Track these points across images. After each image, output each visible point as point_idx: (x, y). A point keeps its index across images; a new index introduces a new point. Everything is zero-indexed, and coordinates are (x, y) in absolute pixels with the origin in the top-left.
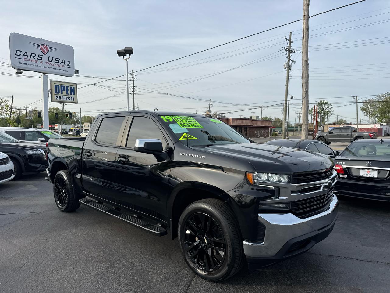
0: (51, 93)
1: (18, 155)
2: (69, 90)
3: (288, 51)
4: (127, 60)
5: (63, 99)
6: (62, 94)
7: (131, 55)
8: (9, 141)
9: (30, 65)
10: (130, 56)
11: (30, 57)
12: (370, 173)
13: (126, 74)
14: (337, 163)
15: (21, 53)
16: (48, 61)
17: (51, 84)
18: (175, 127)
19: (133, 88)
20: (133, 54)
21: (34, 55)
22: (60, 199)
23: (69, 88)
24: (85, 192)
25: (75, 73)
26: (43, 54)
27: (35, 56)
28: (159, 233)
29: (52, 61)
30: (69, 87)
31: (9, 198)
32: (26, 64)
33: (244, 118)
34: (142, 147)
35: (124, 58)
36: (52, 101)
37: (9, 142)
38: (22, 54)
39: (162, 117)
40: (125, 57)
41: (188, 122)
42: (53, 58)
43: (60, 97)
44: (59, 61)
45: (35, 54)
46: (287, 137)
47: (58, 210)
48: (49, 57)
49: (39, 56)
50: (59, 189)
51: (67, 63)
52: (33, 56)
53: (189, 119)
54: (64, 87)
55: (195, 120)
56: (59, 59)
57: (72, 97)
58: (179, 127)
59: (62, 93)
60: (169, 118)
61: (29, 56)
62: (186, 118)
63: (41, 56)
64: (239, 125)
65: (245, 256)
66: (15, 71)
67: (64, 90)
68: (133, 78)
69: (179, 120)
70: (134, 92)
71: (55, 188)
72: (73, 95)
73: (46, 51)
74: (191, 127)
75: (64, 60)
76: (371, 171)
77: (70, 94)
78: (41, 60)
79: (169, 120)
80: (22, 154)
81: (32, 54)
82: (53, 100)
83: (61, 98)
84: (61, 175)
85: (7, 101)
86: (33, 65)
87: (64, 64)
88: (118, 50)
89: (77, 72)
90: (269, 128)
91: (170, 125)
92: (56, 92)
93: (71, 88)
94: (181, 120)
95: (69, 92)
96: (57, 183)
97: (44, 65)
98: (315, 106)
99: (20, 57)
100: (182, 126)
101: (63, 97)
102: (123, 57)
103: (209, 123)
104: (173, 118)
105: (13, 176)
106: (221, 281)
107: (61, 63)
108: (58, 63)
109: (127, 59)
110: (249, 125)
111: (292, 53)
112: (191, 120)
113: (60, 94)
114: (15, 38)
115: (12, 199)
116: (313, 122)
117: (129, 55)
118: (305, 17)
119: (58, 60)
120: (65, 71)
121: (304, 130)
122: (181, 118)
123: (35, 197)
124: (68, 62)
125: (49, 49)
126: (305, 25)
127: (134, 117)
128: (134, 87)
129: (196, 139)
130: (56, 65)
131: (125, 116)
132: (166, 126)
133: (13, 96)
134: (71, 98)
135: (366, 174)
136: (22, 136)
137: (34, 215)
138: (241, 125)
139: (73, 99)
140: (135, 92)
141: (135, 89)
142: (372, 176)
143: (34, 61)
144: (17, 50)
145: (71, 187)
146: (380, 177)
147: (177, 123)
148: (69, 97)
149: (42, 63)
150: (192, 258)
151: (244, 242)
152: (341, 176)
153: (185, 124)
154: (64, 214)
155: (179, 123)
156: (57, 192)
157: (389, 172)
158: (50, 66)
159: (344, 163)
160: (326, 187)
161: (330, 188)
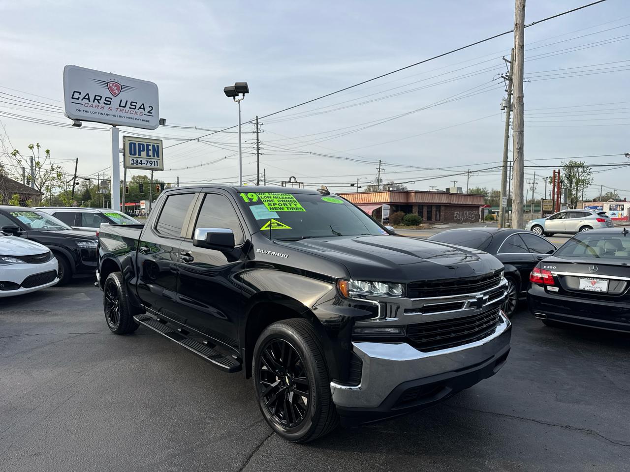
0: (124, 155)
1: (67, 248)
2: (150, 150)
3: (508, 80)
4: (239, 103)
5: (142, 164)
6: (139, 157)
7: (245, 94)
9: (94, 113)
10: (244, 96)
11: (94, 102)
12: (596, 285)
13: (238, 125)
14: (545, 267)
15: (79, 96)
16: (120, 106)
17: (124, 141)
18: (259, 210)
19: (258, 145)
20: (248, 92)
21: (99, 98)
22: (111, 315)
23: (151, 148)
24: (143, 305)
25: (160, 124)
26: (112, 97)
27: (100, 100)
28: (229, 368)
29: (125, 107)
30: (150, 145)
31: (47, 312)
32: (88, 112)
33: (436, 191)
34: (204, 240)
35: (234, 99)
36: (125, 167)
37: (56, 229)
38: (82, 97)
39: (242, 195)
40: (236, 97)
41: (281, 202)
42: (127, 101)
43: (137, 161)
44: (135, 106)
45: (101, 97)
47: (109, 331)
48: (121, 100)
49: (107, 99)
50: (111, 300)
51: (147, 109)
52: (98, 100)
53: (286, 198)
54: (143, 145)
55: (295, 200)
56: (136, 103)
57: (156, 161)
58: (266, 210)
59: (140, 155)
60: (253, 196)
61: (92, 99)
62: (281, 197)
63: (110, 100)
64: (427, 202)
65: (334, 405)
66: (72, 122)
67: (143, 150)
68: (257, 128)
69: (270, 199)
70: (258, 152)
71: (105, 298)
72: (156, 157)
73: (117, 91)
74: (286, 210)
75: (143, 104)
76: (597, 281)
77: (152, 156)
78: (110, 104)
79: (250, 199)
80: (72, 248)
81: (96, 96)
82: (127, 165)
83: (139, 162)
84: (112, 280)
85: (60, 168)
86: (97, 113)
87: (143, 110)
88: (225, 88)
89: (162, 122)
90: (479, 207)
91: (252, 208)
92: (131, 153)
93: (154, 146)
94: (272, 198)
95: (151, 153)
96: (108, 291)
97: (113, 112)
98: (555, 171)
99: (79, 101)
100: (270, 208)
101: (141, 161)
102: (233, 97)
103: (318, 203)
104: (260, 196)
105: (57, 280)
106: (302, 442)
107: (138, 109)
108: (135, 109)
109: (239, 101)
110: (445, 202)
112: (288, 200)
113: (137, 156)
114: (72, 74)
115: (50, 313)
116: (552, 199)
117: (242, 94)
118: (518, 26)
119: (135, 104)
120: (145, 121)
121: (516, 213)
122: (272, 196)
123: (83, 311)
124: (150, 107)
125: (121, 88)
126: (517, 41)
127: (206, 194)
128: (259, 144)
129: (290, 228)
130: (132, 112)
131: (194, 193)
132: (246, 207)
133: (77, 158)
134: (153, 163)
135: (590, 287)
136: (77, 220)
137: (74, 337)
138: (431, 202)
139: (156, 163)
141: (259, 146)
142: (598, 290)
143: (100, 107)
144: (75, 92)
145: (125, 297)
146: (612, 291)
147: (263, 204)
148: (151, 160)
149: (110, 109)
150: (270, 406)
151: (332, 384)
152: (549, 288)
153: (276, 206)
154: (116, 337)
155: (266, 204)
156: (108, 305)
157: (626, 283)
158: (123, 114)
159: (554, 268)
160: (472, 304)
161: (481, 307)
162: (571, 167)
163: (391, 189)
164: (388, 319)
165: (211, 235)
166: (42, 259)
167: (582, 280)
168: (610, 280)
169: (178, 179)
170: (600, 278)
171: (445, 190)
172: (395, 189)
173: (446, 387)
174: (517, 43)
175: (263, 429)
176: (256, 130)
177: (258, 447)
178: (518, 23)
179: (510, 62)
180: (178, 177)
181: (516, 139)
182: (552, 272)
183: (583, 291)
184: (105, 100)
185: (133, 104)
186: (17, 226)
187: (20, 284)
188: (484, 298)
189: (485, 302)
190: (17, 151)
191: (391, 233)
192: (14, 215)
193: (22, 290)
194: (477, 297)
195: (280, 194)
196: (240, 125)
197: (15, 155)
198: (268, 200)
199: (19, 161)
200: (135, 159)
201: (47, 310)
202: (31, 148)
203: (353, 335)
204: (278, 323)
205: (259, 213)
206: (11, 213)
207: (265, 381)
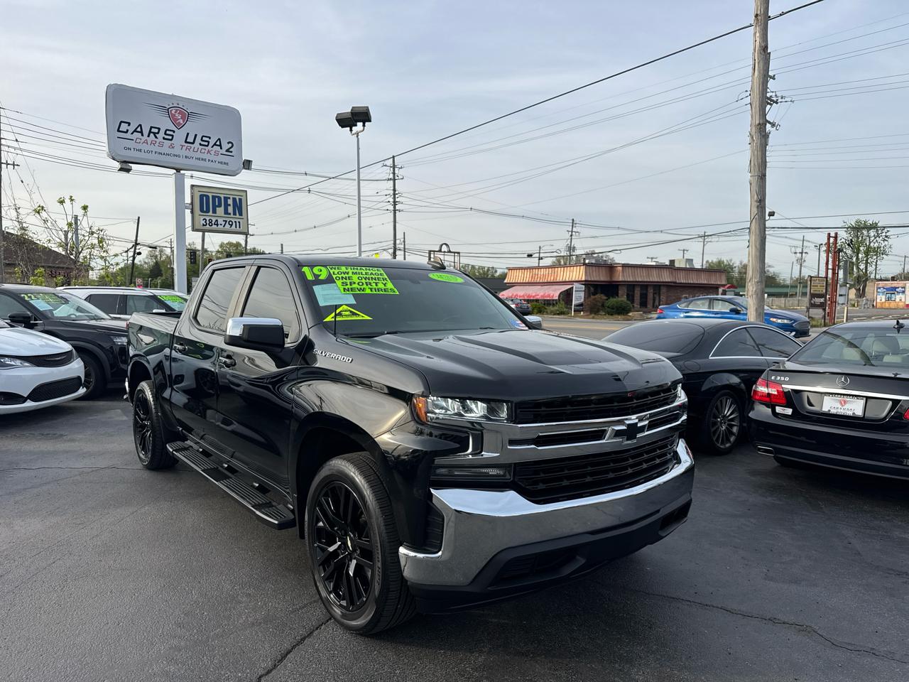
0: (192, 212)
1: (100, 346)
2: (230, 205)
4: (357, 136)
5: (217, 225)
6: (214, 215)
8: (88, 316)
9: (148, 152)
10: (364, 126)
11: (149, 136)
12: (847, 406)
13: (356, 168)
14: (773, 378)
15: (129, 128)
16: (186, 142)
17: (192, 193)
18: (325, 292)
19: (394, 198)
20: (370, 121)
21: (156, 131)
22: (142, 443)
23: (230, 202)
24: (181, 429)
25: (244, 168)
26: (174, 129)
27: (158, 133)
28: (276, 522)
29: (193, 143)
30: (229, 198)
31: (62, 435)
32: (140, 150)
33: (654, 264)
34: (238, 335)
35: (351, 130)
36: (194, 230)
37: (85, 318)
38: (131, 129)
39: (305, 269)
40: (354, 128)
41: (364, 281)
42: (196, 135)
43: (211, 221)
44: (208, 142)
45: (159, 129)
47: (140, 466)
48: (188, 134)
49: (168, 132)
50: (142, 420)
51: (226, 146)
52: (154, 133)
53: (372, 274)
54: (220, 198)
55: (385, 277)
56: (210, 138)
57: (239, 220)
58: (338, 292)
59: (214, 212)
60: (321, 271)
61: (146, 132)
62: (364, 272)
63: (171, 133)
64: (640, 280)
65: (406, 581)
66: (118, 165)
67: (220, 206)
68: (394, 173)
69: (346, 275)
70: (395, 207)
71: (135, 418)
72: (238, 216)
73: (181, 121)
74: (368, 291)
75: (219, 139)
76: (848, 399)
77: (232, 214)
78: (171, 140)
79: (316, 276)
80: (106, 345)
81: (151, 127)
82: (196, 227)
83: (213, 223)
84: (142, 391)
85: (102, 231)
86: (154, 153)
87: (219, 147)
88: (338, 114)
89: (247, 164)
90: (719, 288)
91: (317, 289)
92: (202, 210)
93: (234, 200)
94: (350, 275)
95: (230, 209)
96: (138, 407)
97: (177, 151)
98: (829, 234)
99: (128, 135)
100: (344, 289)
101: (217, 221)
102: (349, 128)
103: (421, 282)
104: (331, 272)
105: (82, 391)
106: (365, 632)
107: (212, 147)
108: (207, 146)
109: (357, 134)
110: (667, 280)
111: (771, 105)
112: (374, 277)
113: (211, 213)
114: (118, 96)
115: (65, 438)
117: (361, 123)
118: (759, 18)
119: (207, 139)
120: (221, 163)
121: (754, 296)
122: (350, 271)
123: (112, 436)
124: (228, 143)
125: (187, 116)
126: (758, 39)
127: (259, 268)
128: (397, 196)
129: (367, 318)
130: (203, 151)
131: (244, 267)
132: (308, 287)
133: (139, 218)
134: (234, 223)
135: (837, 408)
136: (121, 305)
137: (88, 473)
139: (238, 224)
140: (397, 207)
141: (397, 200)
142: (850, 413)
143: (157, 144)
144: (121, 122)
145: (157, 416)
146: (869, 415)
147: (335, 282)
148: (231, 219)
149: (172, 147)
150: (326, 580)
151: (402, 550)
152: (778, 409)
153: (354, 286)
154: (147, 474)
155: (339, 283)
156: (140, 427)
157: (891, 403)
158: (190, 154)
159: (787, 379)
160: (618, 434)
161: (635, 438)
162: (858, 228)
163: (587, 261)
164: (485, 454)
165: (249, 329)
166: (59, 360)
167: (826, 398)
168: (867, 398)
170: (853, 395)
171: (668, 263)
172: (594, 262)
173: (578, 557)
174: (758, 44)
175: (318, 612)
176: (391, 176)
177: (303, 639)
178: (759, 13)
181: (755, 187)
182: (783, 386)
183: (828, 414)
184: (165, 134)
185: (204, 139)
186: (30, 315)
187: (26, 396)
188: (640, 425)
189: (642, 429)
190: (43, 207)
191: (531, 326)
192: (26, 298)
193: (29, 404)
194: (627, 422)
195: (364, 268)
196: (359, 169)
197: (39, 213)
198: (342, 277)
199: (45, 221)
200: (208, 219)
201: (61, 433)
202: (62, 202)
203: (432, 478)
204: (341, 458)
205: (327, 297)
206: (22, 295)
207: (320, 542)
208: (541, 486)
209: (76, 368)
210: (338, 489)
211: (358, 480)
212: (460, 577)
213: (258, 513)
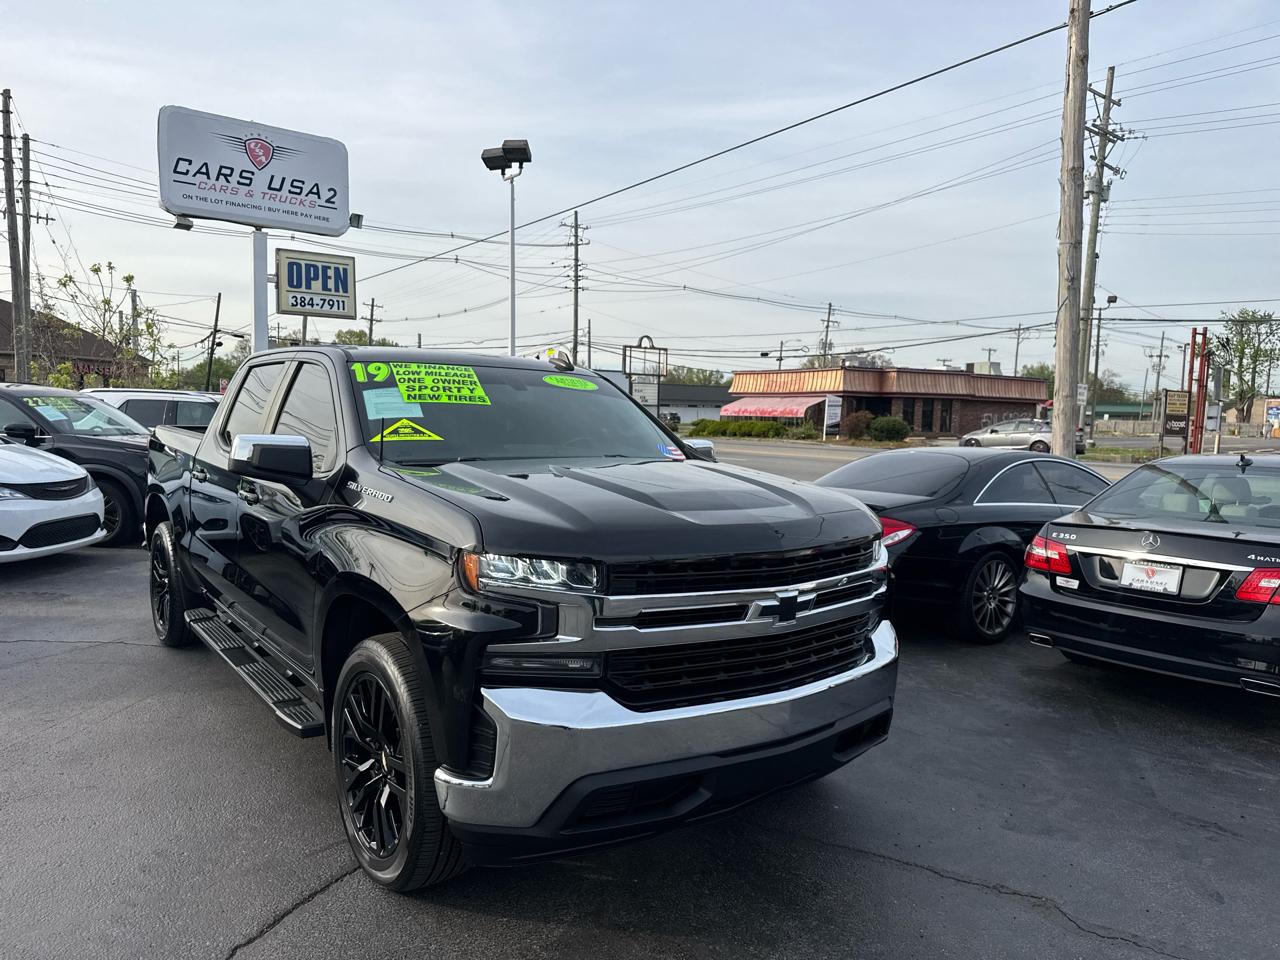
0: (277, 287)
1: (129, 473)
2: (330, 278)
3: (1097, 134)
4: (512, 182)
5: (312, 305)
6: (308, 291)
7: (525, 164)
8: (119, 430)
9: (217, 201)
10: (521, 167)
11: (217, 179)
12: (1156, 578)
14: (1054, 535)
15: (189, 168)
16: (270, 188)
17: (277, 260)
18: (380, 400)
19: (576, 271)
20: (530, 161)
21: (228, 172)
22: (160, 609)
23: (331, 273)
24: (205, 591)
25: (352, 225)
26: (254, 169)
27: (230, 175)
28: (299, 727)
29: (280, 190)
30: (330, 268)
31: (63, 596)
32: (206, 200)
33: (944, 368)
34: (245, 458)
35: (503, 174)
36: (280, 311)
37: (117, 432)
38: (193, 169)
39: (357, 367)
40: (507, 171)
41: (441, 385)
42: (284, 179)
43: (303, 300)
44: (301, 188)
45: (232, 170)
46: (1091, 438)
47: (156, 640)
48: (273, 177)
49: (244, 174)
50: (161, 577)
51: (326, 194)
52: (225, 176)
53: (455, 375)
54: (316, 267)
55: (476, 379)
56: (303, 183)
57: (340, 299)
58: (398, 400)
59: (308, 286)
60: (379, 369)
61: (213, 173)
62: (443, 372)
63: (249, 175)
64: (923, 391)
65: (445, 818)
66: (173, 219)
67: (316, 278)
68: (576, 236)
69: (416, 376)
70: (576, 284)
71: (153, 573)
72: (341, 292)
73: (263, 159)
74: (444, 400)
75: (316, 185)
76: (1159, 568)
77: (333, 290)
78: (249, 185)
79: (371, 376)
80: (138, 470)
81: (221, 167)
82: (284, 308)
83: (306, 302)
84: (159, 536)
85: (151, 311)
86: (224, 203)
87: (316, 196)
88: (485, 151)
89: (356, 220)
90: (1034, 405)
91: (368, 395)
92: (291, 284)
93: (337, 269)
94: (422, 375)
95: (331, 284)
96: (157, 559)
97: (257, 200)
98: (1195, 330)
99: (188, 178)
100: (409, 396)
101: (312, 299)
102: (500, 171)
103: (528, 387)
104: (395, 370)
105: (100, 534)
106: (401, 888)
107: (307, 195)
108: (299, 194)
109: (512, 179)
110: (961, 392)
111: (1114, 142)
112: (457, 379)
113: (303, 289)
114: (176, 123)
115: (65, 599)
116: (1186, 388)
117: (518, 164)
118: (1076, 14)
119: (300, 184)
120: (319, 218)
121: (1061, 417)
122: (423, 370)
123: (132, 597)
124: (330, 190)
125: (271, 152)
126: (1074, 45)
127: (301, 364)
128: (579, 268)
129: (436, 437)
130: (294, 201)
131: (283, 363)
132: (355, 393)
133: (220, 294)
134: (336, 304)
135: (1143, 581)
136: (168, 415)
137: (83, 649)
138: (931, 392)
139: (341, 304)
140: (580, 284)
141: (580, 273)
142: (1160, 589)
143: (229, 190)
144: (179, 159)
145: (177, 571)
146: (1187, 592)
147: (397, 386)
148: (331, 298)
149: (250, 195)
150: (355, 811)
151: (440, 774)
152: (1060, 581)
153: (424, 392)
154: (163, 653)
155: (402, 387)
156: (158, 587)
157: (1218, 574)
158: (275, 205)
159: (1074, 537)
160: (765, 612)
161: (794, 618)
162: (1242, 322)
163: (847, 364)
164: (562, 638)
165: (263, 451)
166: (65, 491)
167: (1128, 567)
168: (1185, 567)
169: (420, 339)
170: (1165, 563)
171: (964, 368)
172: (856, 364)
173: (701, 790)
174: (1073, 51)
175: (344, 857)
176: (573, 240)
177: (314, 895)
178: (1075, 7)
179: (1104, 97)
180: (420, 335)
181: (1066, 260)
182: (1068, 547)
183: (1128, 590)
184: (241, 176)
185: (295, 184)
186: (35, 426)
187: (16, 540)
188: (800, 600)
189: (806, 605)
190: (71, 278)
192: (31, 404)
193: (22, 551)
194: (780, 595)
195: (445, 367)
196: (513, 229)
197: (65, 285)
198: (409, 379)
199: (74, 297)
200: (299, 297)
201: (64, 592)
202: (96, 270)
203: (486, 672)
204: (374, 639)
205: (380, 406)
206: (25, 399)
207: (351, 758)
208: (647, 686)
209: (92, 501)
210: (370, 684)
211: (390, 673)
212: (520, 815)
213: (278, 713)
